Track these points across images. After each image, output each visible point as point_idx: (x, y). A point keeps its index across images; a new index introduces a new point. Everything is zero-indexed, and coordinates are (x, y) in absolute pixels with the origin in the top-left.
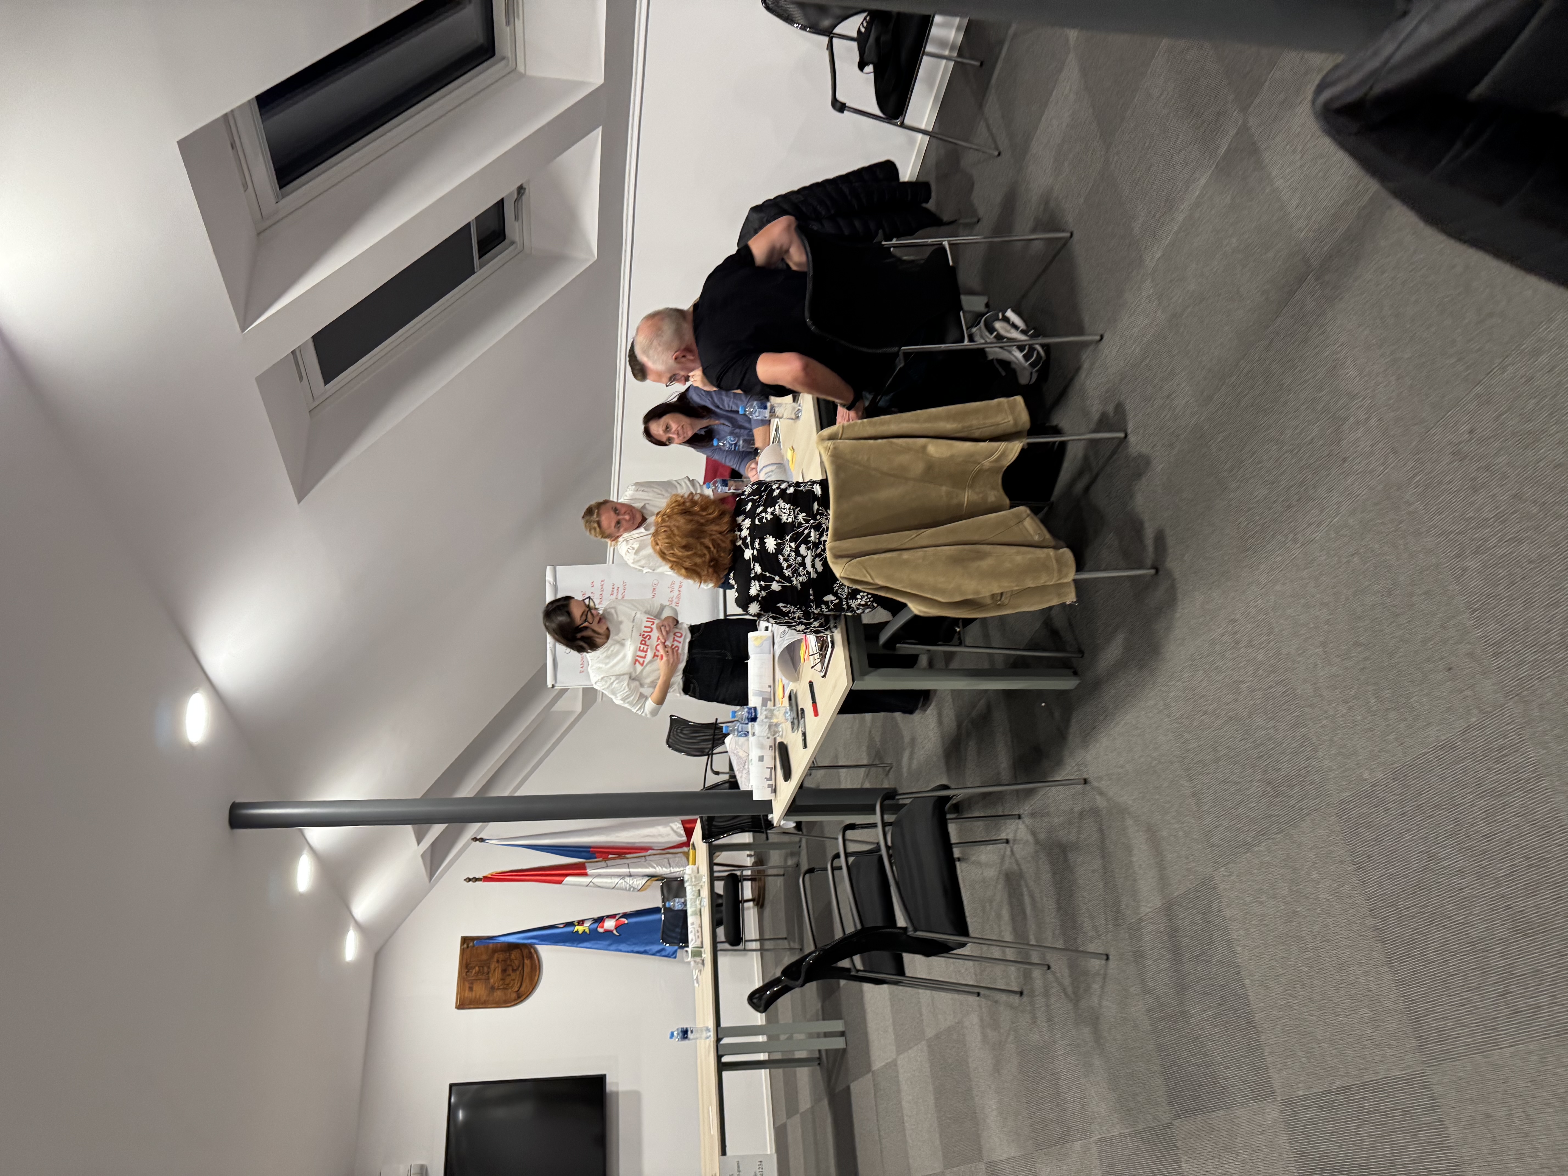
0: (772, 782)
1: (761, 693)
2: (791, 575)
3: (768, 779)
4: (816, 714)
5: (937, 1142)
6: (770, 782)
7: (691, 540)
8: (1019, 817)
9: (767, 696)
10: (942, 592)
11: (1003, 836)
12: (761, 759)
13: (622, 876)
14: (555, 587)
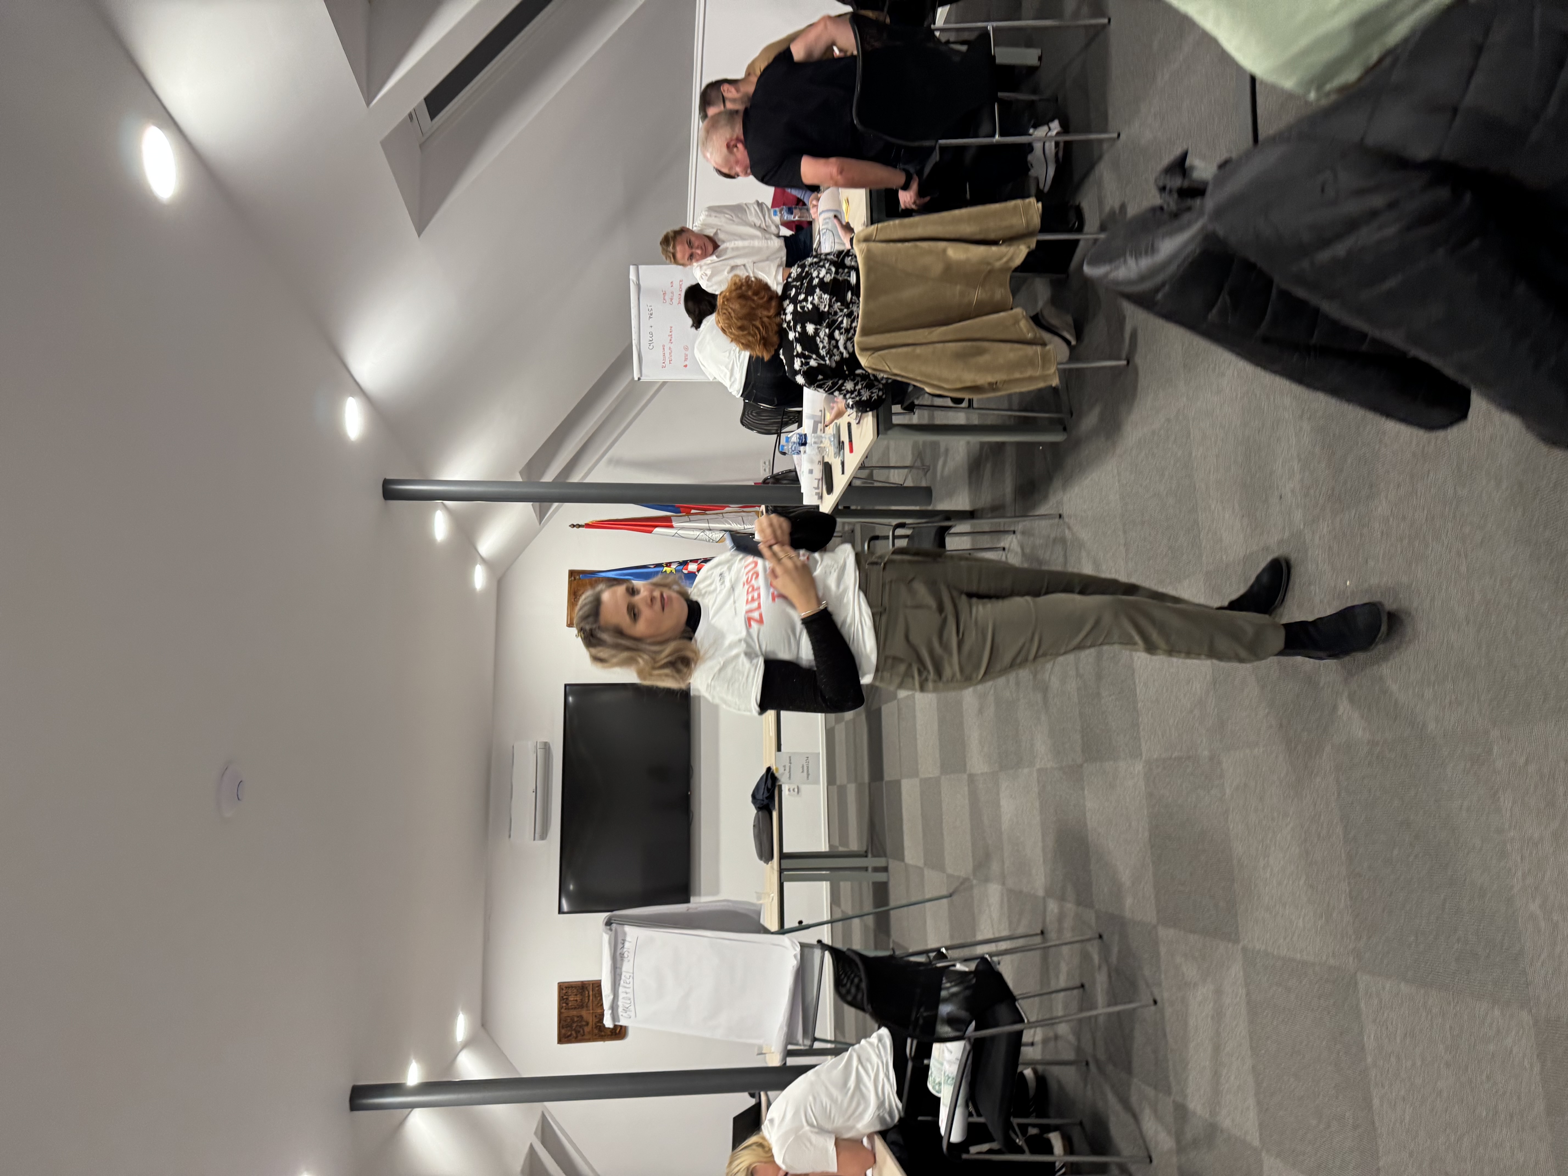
0: (820, 491)
1: (812, 417)
2: (825, 355)
3: (815, 488)
4: (851, 451)
5: (938, 756)
6: (817, 491)
7: (746, 323)
8: (1014, 532)
9: (817, 419)
10: (946, 381)
11: (1002, 545)
12: (811, 472)
13: (703, 530)
14: (639, 286)
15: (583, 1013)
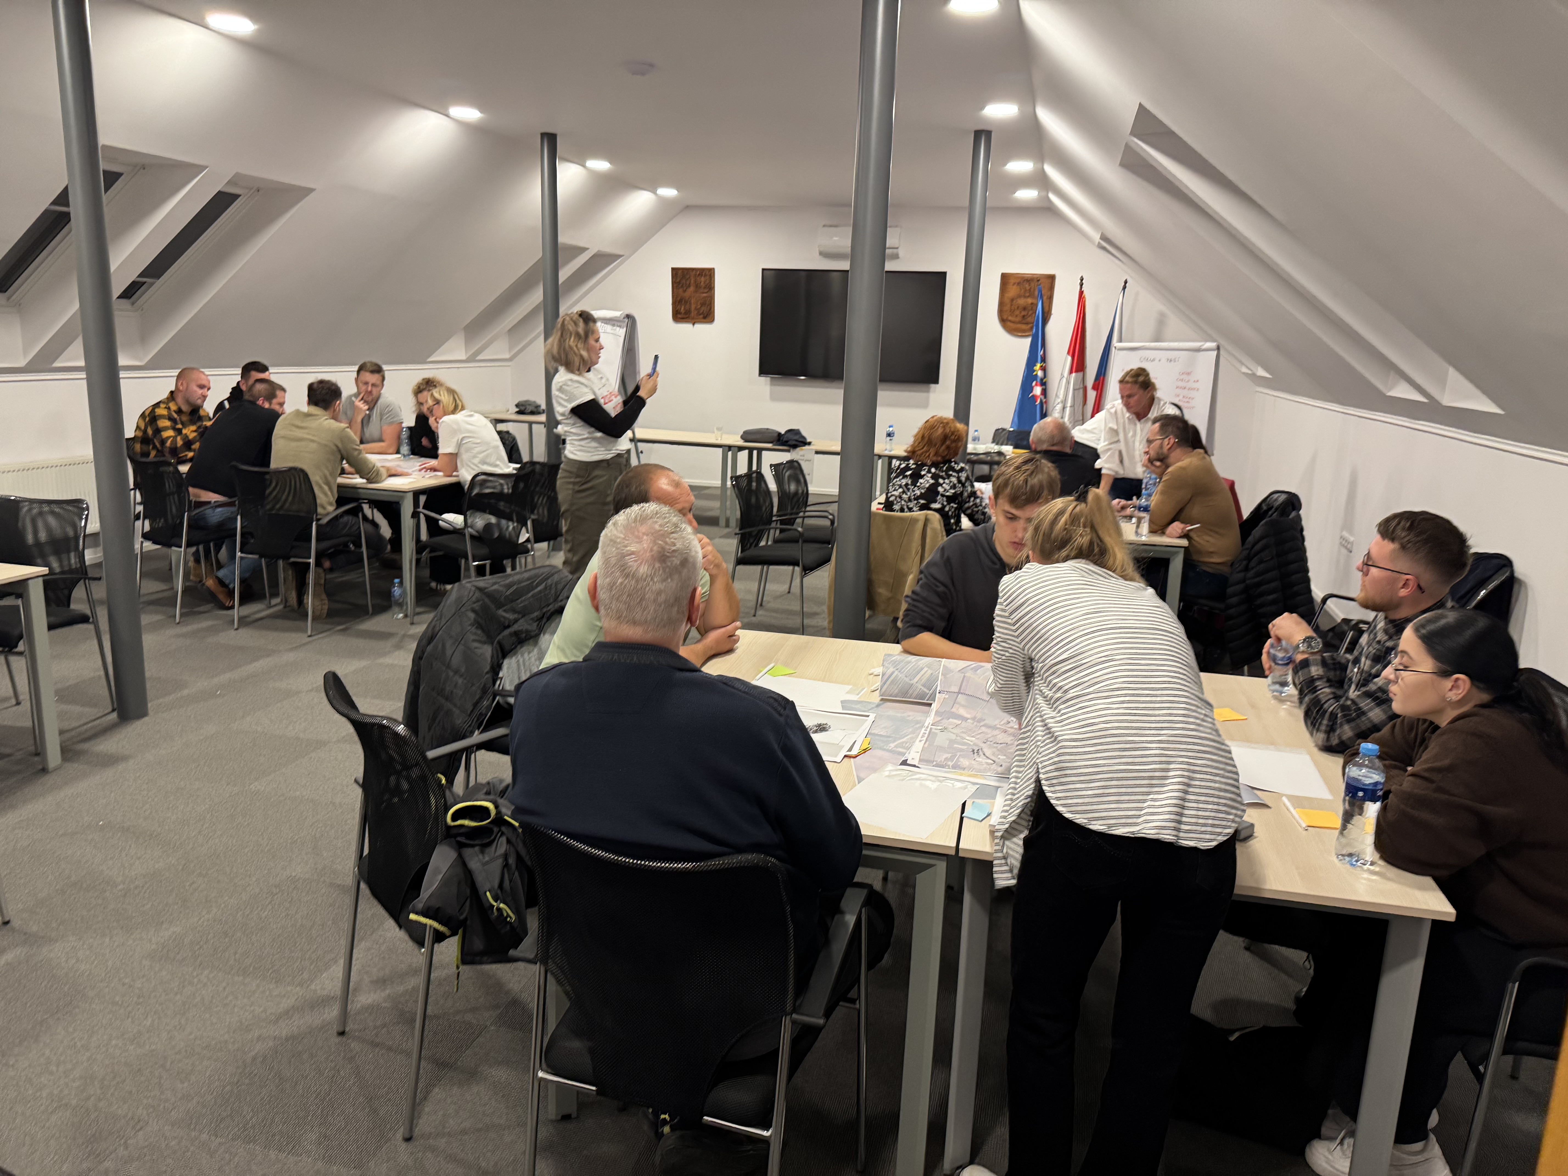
14: (1198, 350)
15: (692, 289)
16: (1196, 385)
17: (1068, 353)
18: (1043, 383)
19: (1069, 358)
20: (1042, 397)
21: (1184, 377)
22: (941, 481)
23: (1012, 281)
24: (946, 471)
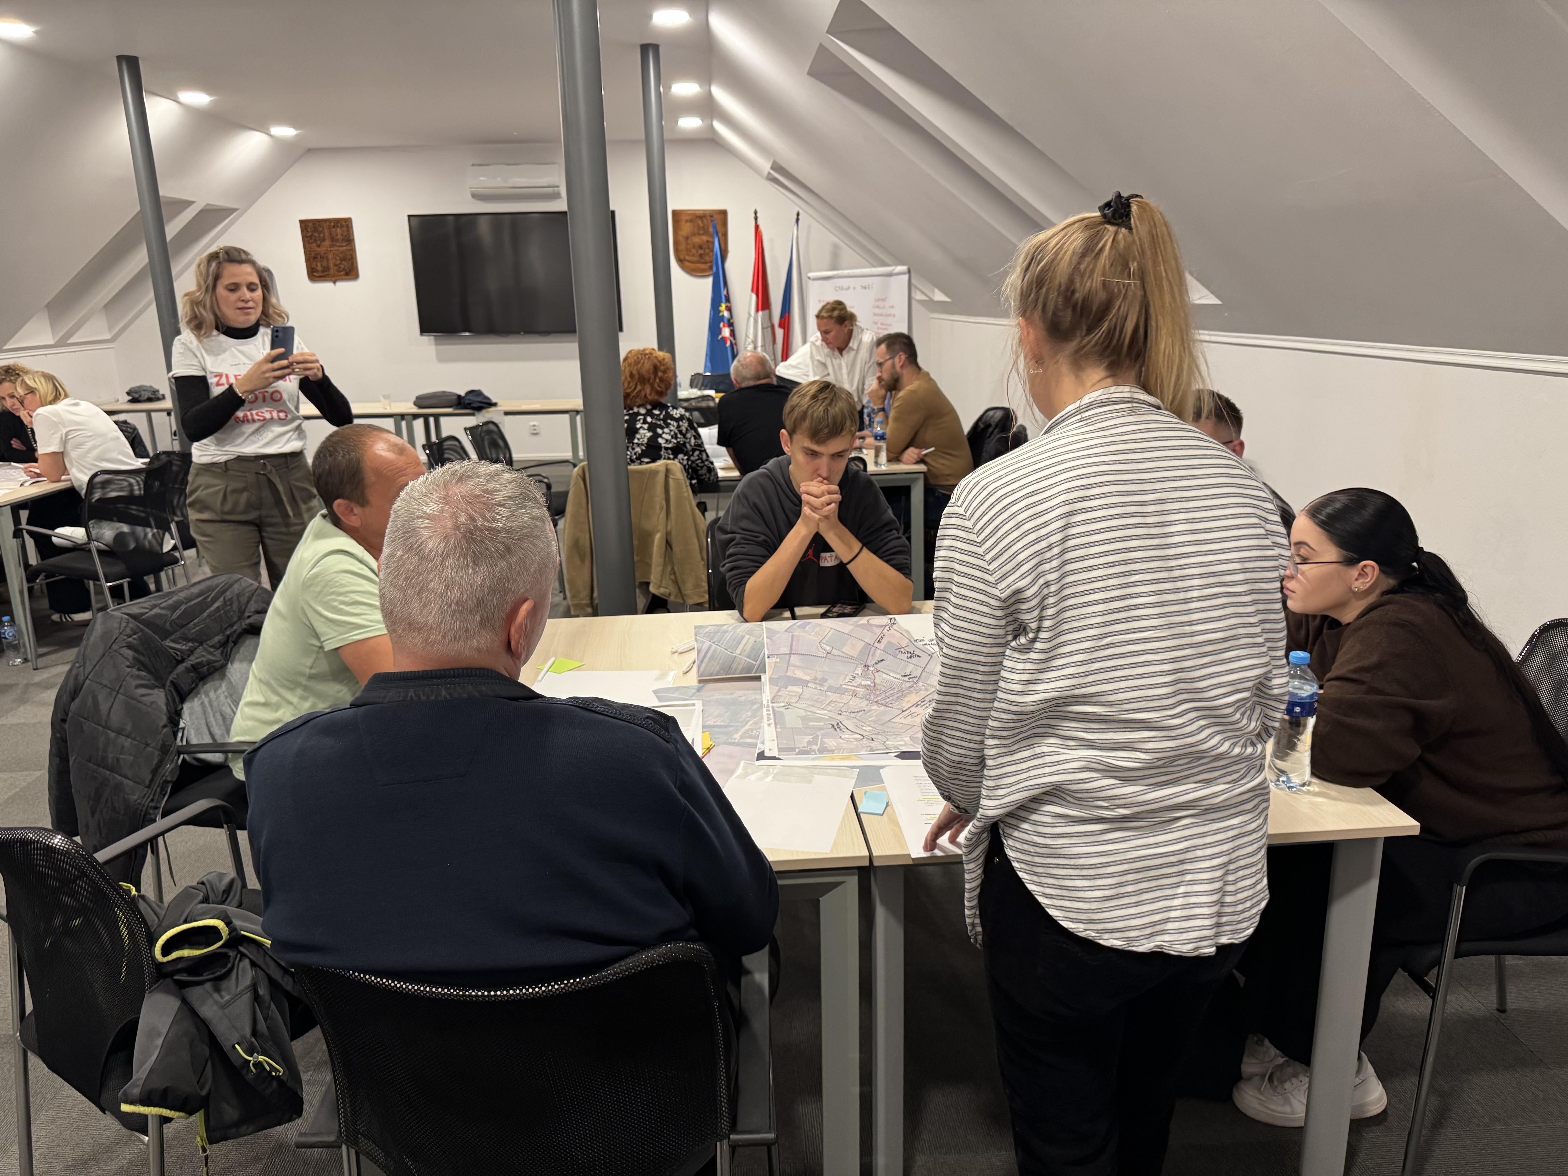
14: (890, 275)
15: (327, 242)
16: (892, 311)
17: (752, 290)
18: (731, 325)
19: (754, 296)
20: (732, 339)
21: (881, 304)
22: (659, 431)
23: (684, 218)
24: (664, 420)
